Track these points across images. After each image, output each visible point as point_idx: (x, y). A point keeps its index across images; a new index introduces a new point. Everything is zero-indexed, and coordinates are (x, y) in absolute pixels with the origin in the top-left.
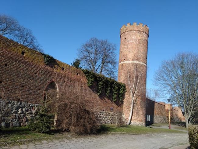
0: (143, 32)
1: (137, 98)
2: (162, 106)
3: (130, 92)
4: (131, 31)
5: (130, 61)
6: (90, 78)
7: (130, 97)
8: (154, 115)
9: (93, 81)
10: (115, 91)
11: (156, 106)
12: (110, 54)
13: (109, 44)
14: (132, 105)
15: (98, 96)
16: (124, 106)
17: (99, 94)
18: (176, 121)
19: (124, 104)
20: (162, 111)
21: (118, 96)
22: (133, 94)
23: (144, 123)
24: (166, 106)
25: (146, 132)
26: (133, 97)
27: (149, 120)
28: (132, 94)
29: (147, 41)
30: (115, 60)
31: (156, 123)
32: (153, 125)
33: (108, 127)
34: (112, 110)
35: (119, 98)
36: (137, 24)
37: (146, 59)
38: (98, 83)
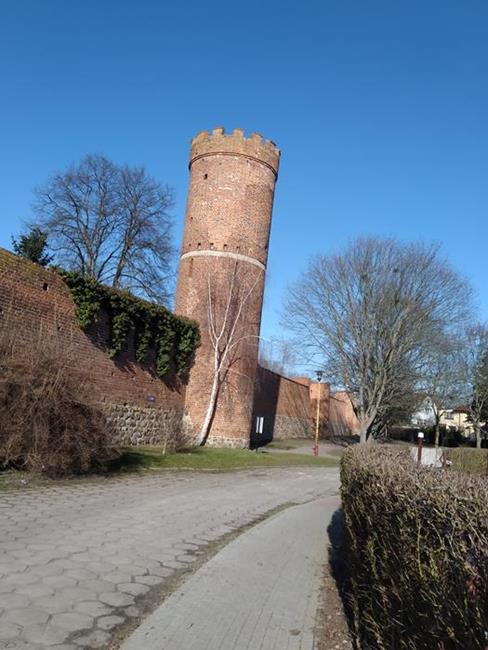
0: (262, 162)
1: (230, 366)
2: (302, 388)
3: (212, 348)
4: (224, 154)
5: (216, 249)
6: (87, 300)
7: (211, 361)
8: (277, 415)
9: (95, 311)
10: (165, 345)
11: (284, 389)
12: (153, 219)
13: (151, 184)
14: (214, 387)
15: (111, 358)
16: (189, 390)
17: (113, 352)
18: (336, 434)
19: (189, 384)
20: (299, 402)
21: (174, 359)
22: (221, 354)
23: (245, 441)
24: (313, 387)
25: (250, 464)
26: (219, 363)
27: (261, 432)
28: (216, 354)
29: (272, 193)
30: (169, 239)
31: (279, 440)
32: (272, 446)
33: (138, 454)
34: (151, 403)
35: (177, 364)
36: (244, 136)
37: (267, 247)
38: (111, 317)
